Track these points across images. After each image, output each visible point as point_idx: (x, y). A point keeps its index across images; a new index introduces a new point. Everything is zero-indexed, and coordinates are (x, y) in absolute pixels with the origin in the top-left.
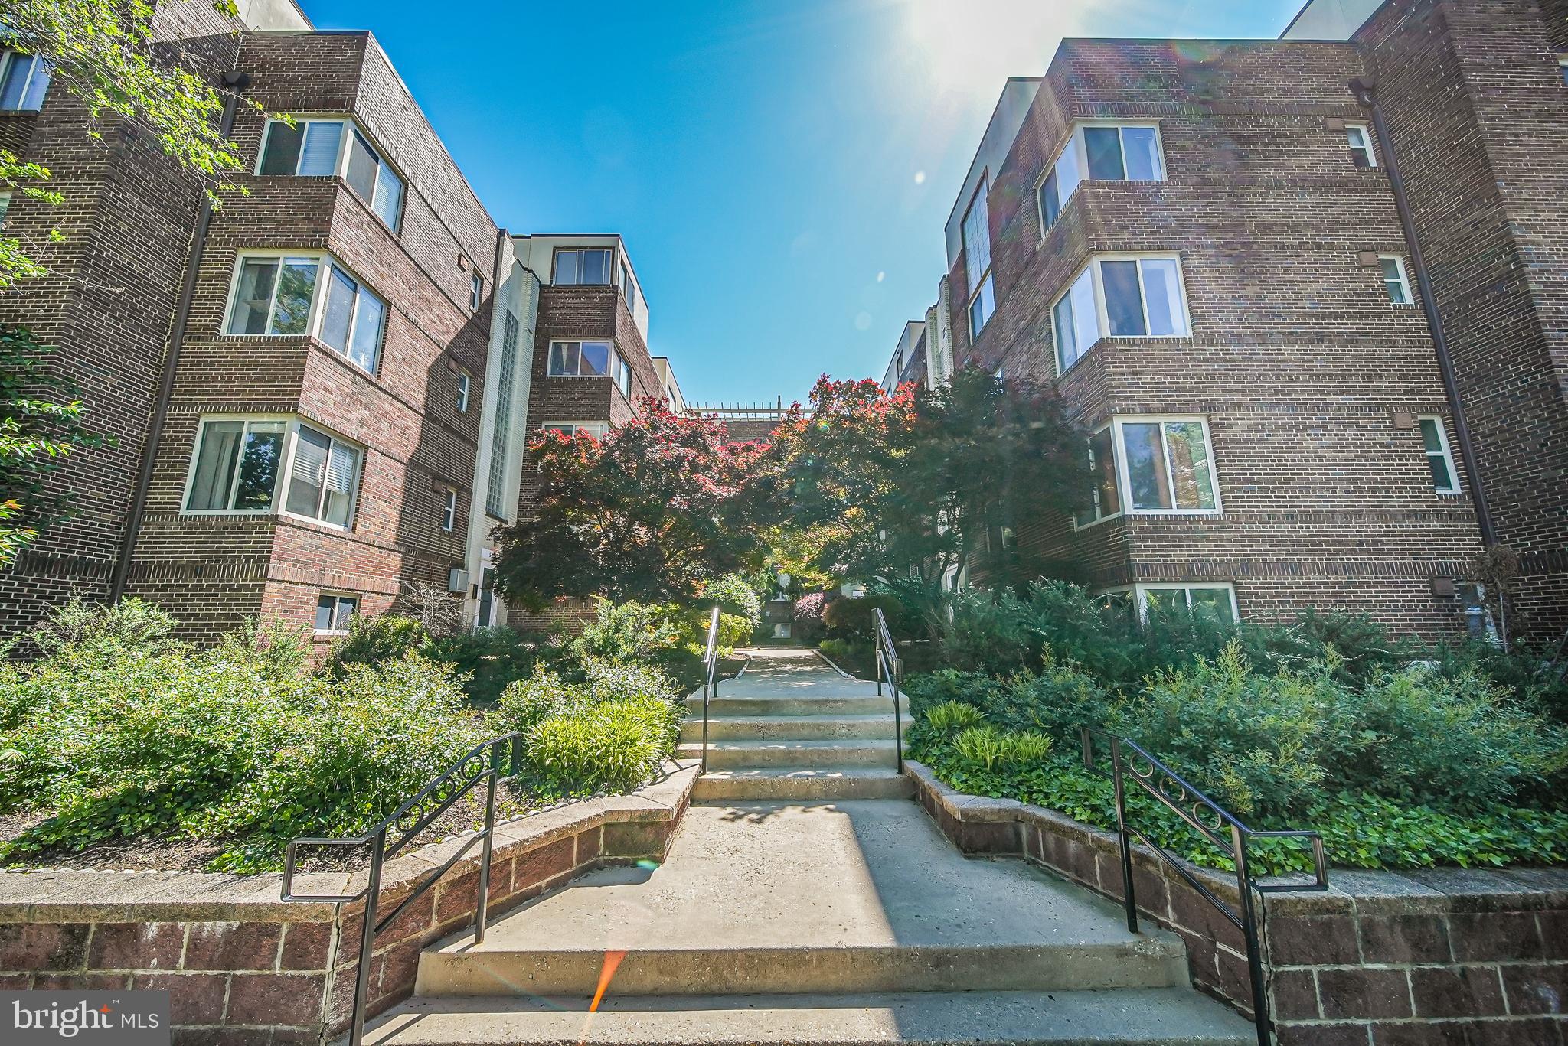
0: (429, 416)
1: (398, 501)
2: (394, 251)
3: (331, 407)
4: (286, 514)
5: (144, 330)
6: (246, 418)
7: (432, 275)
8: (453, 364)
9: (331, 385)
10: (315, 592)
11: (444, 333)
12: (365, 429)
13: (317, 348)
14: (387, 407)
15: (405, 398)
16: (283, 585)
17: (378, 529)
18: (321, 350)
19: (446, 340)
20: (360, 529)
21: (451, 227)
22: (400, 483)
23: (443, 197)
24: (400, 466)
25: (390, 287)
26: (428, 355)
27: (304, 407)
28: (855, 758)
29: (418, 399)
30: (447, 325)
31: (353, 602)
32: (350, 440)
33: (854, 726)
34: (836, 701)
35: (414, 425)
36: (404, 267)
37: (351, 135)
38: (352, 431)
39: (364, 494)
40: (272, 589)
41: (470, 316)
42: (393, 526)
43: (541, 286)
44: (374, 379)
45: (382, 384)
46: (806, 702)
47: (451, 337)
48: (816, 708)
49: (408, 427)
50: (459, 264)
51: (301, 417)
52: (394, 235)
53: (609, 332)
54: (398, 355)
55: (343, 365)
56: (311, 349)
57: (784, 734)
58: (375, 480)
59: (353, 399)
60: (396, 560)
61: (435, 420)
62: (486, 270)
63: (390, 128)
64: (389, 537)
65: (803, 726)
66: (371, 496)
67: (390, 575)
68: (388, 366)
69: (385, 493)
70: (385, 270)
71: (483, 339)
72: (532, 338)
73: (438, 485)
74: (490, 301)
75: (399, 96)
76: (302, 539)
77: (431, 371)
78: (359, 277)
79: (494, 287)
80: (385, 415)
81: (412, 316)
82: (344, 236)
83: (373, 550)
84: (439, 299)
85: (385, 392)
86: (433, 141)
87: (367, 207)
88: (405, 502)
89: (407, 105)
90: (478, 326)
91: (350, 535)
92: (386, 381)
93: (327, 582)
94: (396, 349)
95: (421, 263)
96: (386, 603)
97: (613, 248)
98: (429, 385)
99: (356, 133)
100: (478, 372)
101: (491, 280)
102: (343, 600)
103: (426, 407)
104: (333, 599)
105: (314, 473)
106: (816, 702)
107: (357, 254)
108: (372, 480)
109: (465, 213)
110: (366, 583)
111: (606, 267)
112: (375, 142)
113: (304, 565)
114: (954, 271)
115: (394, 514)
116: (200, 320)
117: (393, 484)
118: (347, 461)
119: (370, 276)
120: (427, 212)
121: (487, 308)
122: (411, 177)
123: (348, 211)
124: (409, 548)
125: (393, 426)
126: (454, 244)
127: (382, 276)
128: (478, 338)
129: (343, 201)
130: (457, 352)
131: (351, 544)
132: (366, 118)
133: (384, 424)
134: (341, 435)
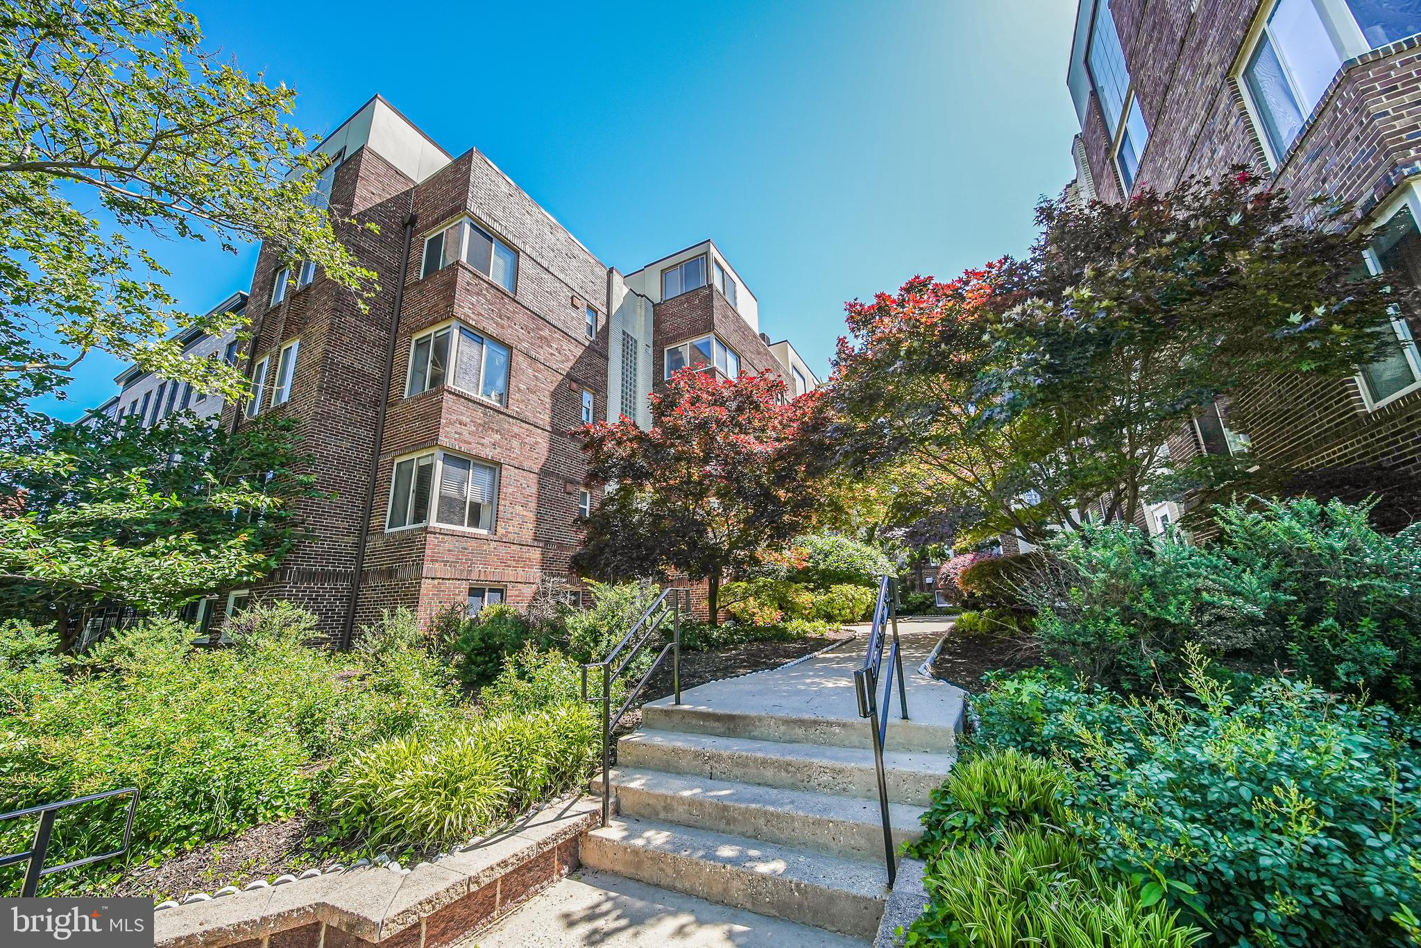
0: (556, 431)
1: (533, 505)
2: (511, 307)
3: (466, 436)
4: (437, 525)
5: (364, 406)
6: (415, 456)
7: (547, 318)
8: (574, 386)
9: (465, 419)
10: (465, 586)
11: (563, 362)
12: (498, 450)
13: (450, 392)
14: (516, 429)
15: (532, 420)
16: (436, 582)
17: (517, 530)
18: (454, 394)
19: (566, 367)
20: (501, 531)
21: (561, 276)
22: (533, 489)
23: (552, 254)
24: (532, 475)
25: (508, 335)
26: (550, 382)
27: (443, 440)
28: (824, 837)
29: (545, 418)
30: (565, 356)
31: (501, 591)
32: (486, 460)
33: (840, 771)
34: (830, 724)
35: (542, 441)
36: (522, 317)
37: (467, 228)
38: (488, 453)
39: (502, 502)
40: (426, 585)
41: (587, 344)
42: (531, 526)
43: (654, 306)
44: (502, 409)
45: (509, 412)
46: (788, 722)
47: (570, 364)
48: (800, 732)
49: (537, 443)
50: (573, 305)
51: (442, 448)
52: (510, 295)
53: (709, 326)
54: (522, 387)
55: (474, 402)
56: (446, 394)
57: (738, 771)
58: (510, 490)
59: (486, 427)
60: (536, 554)
61: (562, 434)
62: (600, 305)
63: (498, 213)
64: (528, 534)
65: (764, 763)
66: (508, 503)
67: (531, 567)
68: (515, 396)
69: (521, 499)
70: (505, 323)
71: (602, 360)
72: (651, 351)
73: (570, 488)
74: (606, 328)
75: (504, 188)
76: (450, 543)
77: (554, 395)
78: (483, 332)
79: (608, 316)
80: (515, 436)
81: (533, 354)
82: (465, 305)
83: (514, 547)
84: (556, 335)
85: (513, 418)
86: (541, 213)
87: (485, 277)
88: (539, 505)
89: (512, 192)
90: (597, 350)
91: (492, 537)
92: (514, 408)
93: (474, 576)
94: (519, 382)
95: (536, 310)
96: (529, 591)
97: (706, 253)
98: (554, 405)
99: (472, 226)
100: (600, 390)
101: (605, 310)
102: (491, 590)
103: (552, 424)
104: (484, 590)
105: (460, 490)
106: (801, 723)
107: (479, 314)
108: (508, 490)
109: (574, 263)
110: (509, 575)
111: (702, 270)
112: (487, 227)
113: (453, 564)
114: (1087, 125)
115: (531, 516)
116: (395, 391)
117: (528, 491)
118: (486, 477)
119: (492, 329)
120: (539, 270)
121: (605, 333)
122: (521, 246)
123: (468, 284)
124: (547, 542)
125: (523, 444)
126: (565, 289)
127: (503, 327)
128: (597, 361)
129: (463, 278)
130: (579, 376)
131: (493, 544)
132: (478, 212)
133: (515, 443)
134: (477, 457)
